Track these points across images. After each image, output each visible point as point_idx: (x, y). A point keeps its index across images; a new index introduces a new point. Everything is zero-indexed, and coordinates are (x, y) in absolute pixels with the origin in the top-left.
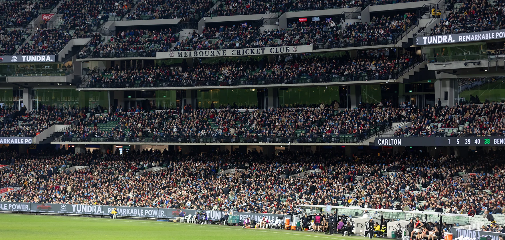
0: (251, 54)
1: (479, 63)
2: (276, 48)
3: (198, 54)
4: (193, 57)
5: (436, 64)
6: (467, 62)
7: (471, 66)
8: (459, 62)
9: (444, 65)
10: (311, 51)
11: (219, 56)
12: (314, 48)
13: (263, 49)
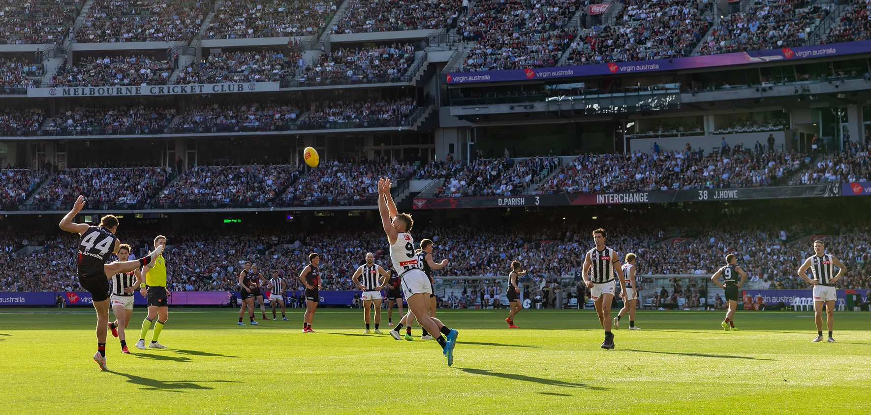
0: (182, 92)
1: (532, 107)
2: (223, 86)
3: (96, 91)
4: (88, 95)
5: (463, 107)
6: (513, 105)
7: (518, 109)
8: (499, 105)
9: (477, 109)
10: (278, 90)
11: (129, 94)
12: (281, 86)
13: (201, 86)
